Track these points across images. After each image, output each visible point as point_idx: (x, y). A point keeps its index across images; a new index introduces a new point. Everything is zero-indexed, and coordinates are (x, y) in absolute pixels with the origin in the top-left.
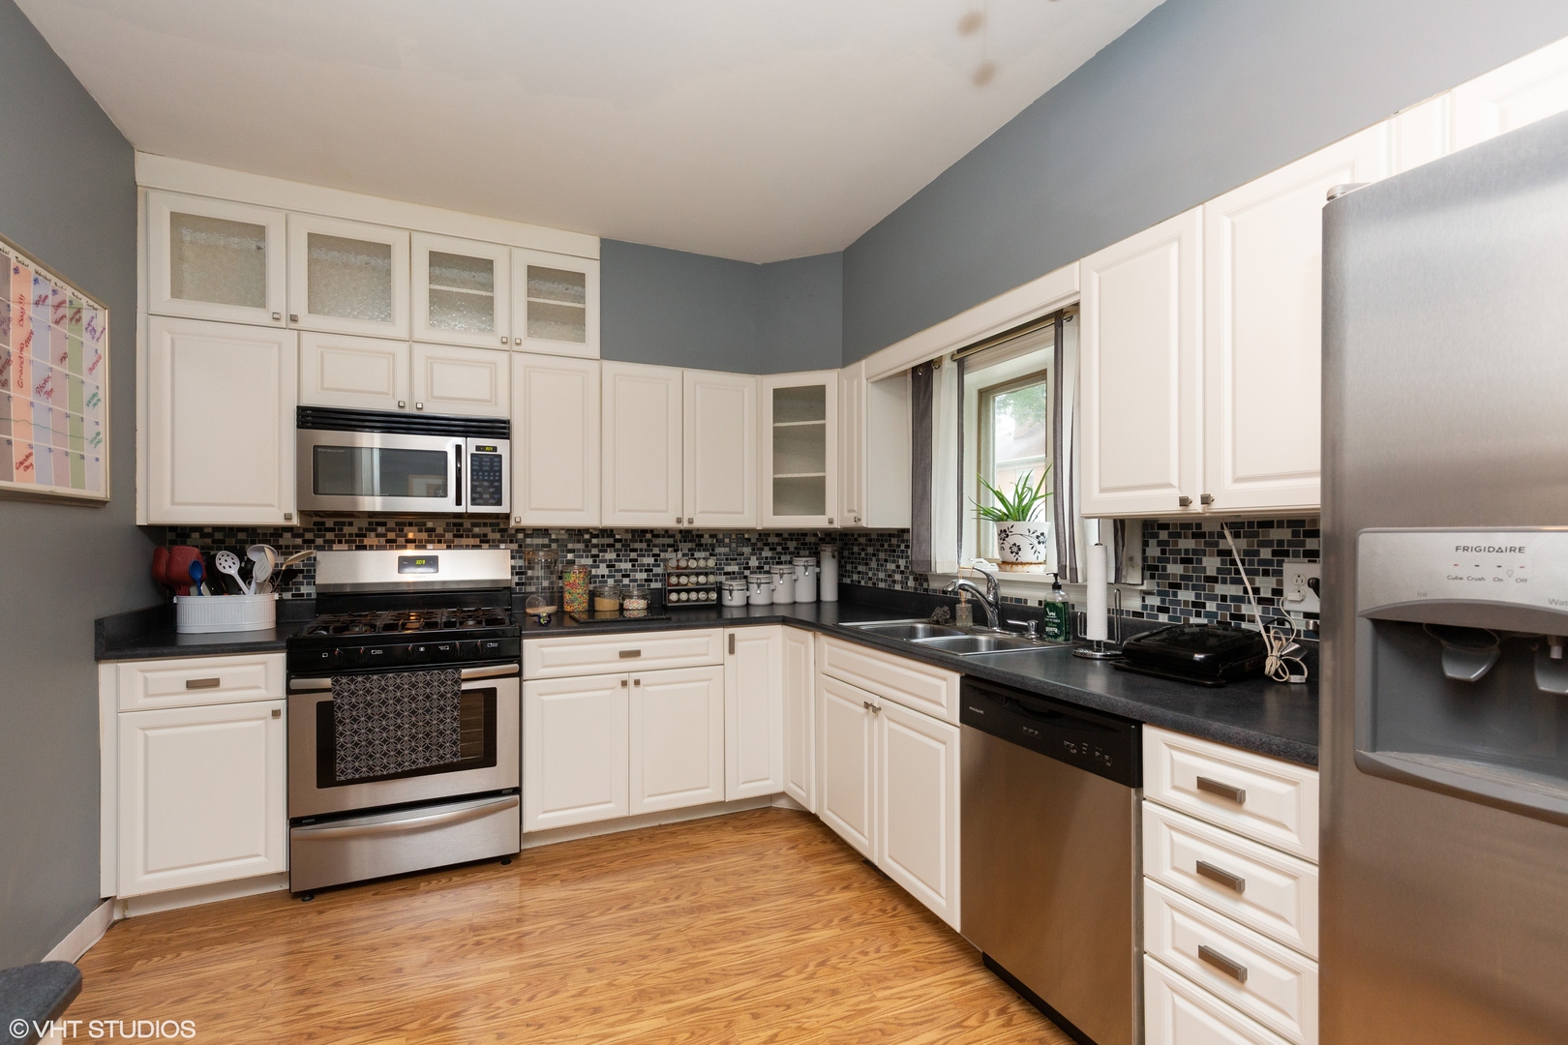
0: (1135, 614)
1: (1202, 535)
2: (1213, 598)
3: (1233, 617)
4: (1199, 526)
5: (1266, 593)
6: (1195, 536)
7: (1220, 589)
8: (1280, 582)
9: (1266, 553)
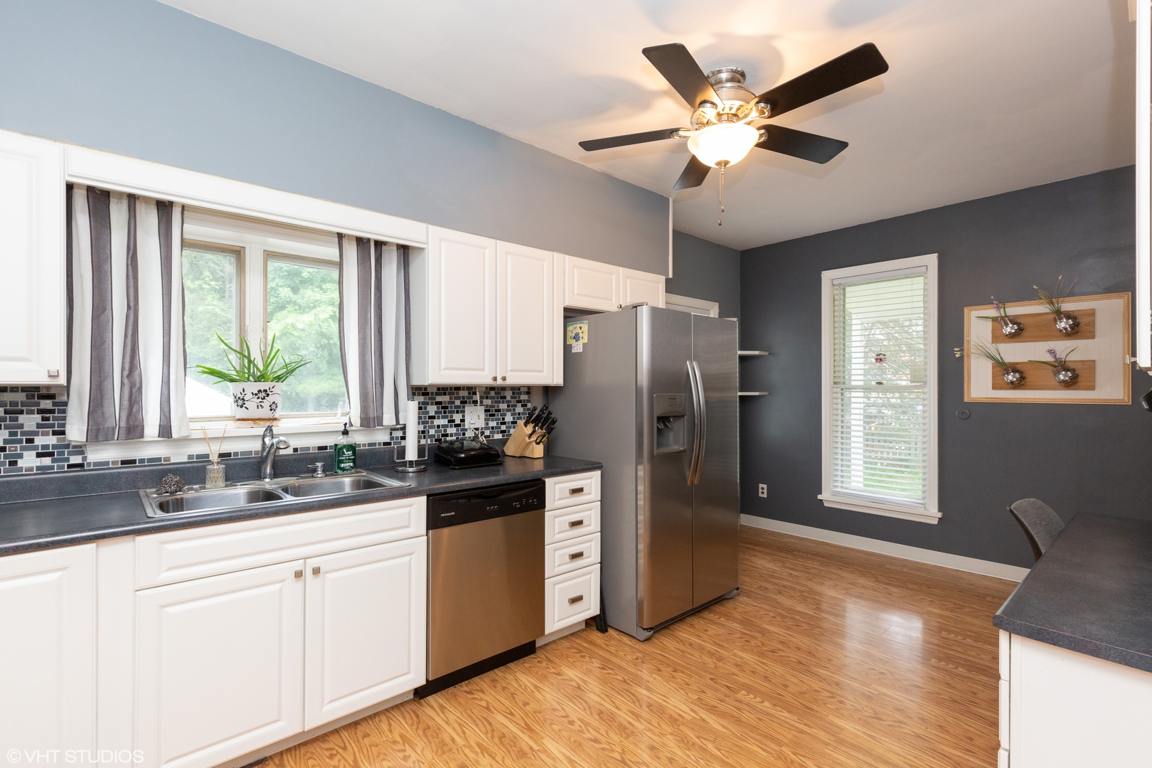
0: (385, 444)
1: (427, 394)
2: (432, 427)
3: (443, 435)
4: (426, 389)
5: (458, 422)
6: (424, 394)
7: (436, 422)
8: (463, 416)
9: (458, 403)
